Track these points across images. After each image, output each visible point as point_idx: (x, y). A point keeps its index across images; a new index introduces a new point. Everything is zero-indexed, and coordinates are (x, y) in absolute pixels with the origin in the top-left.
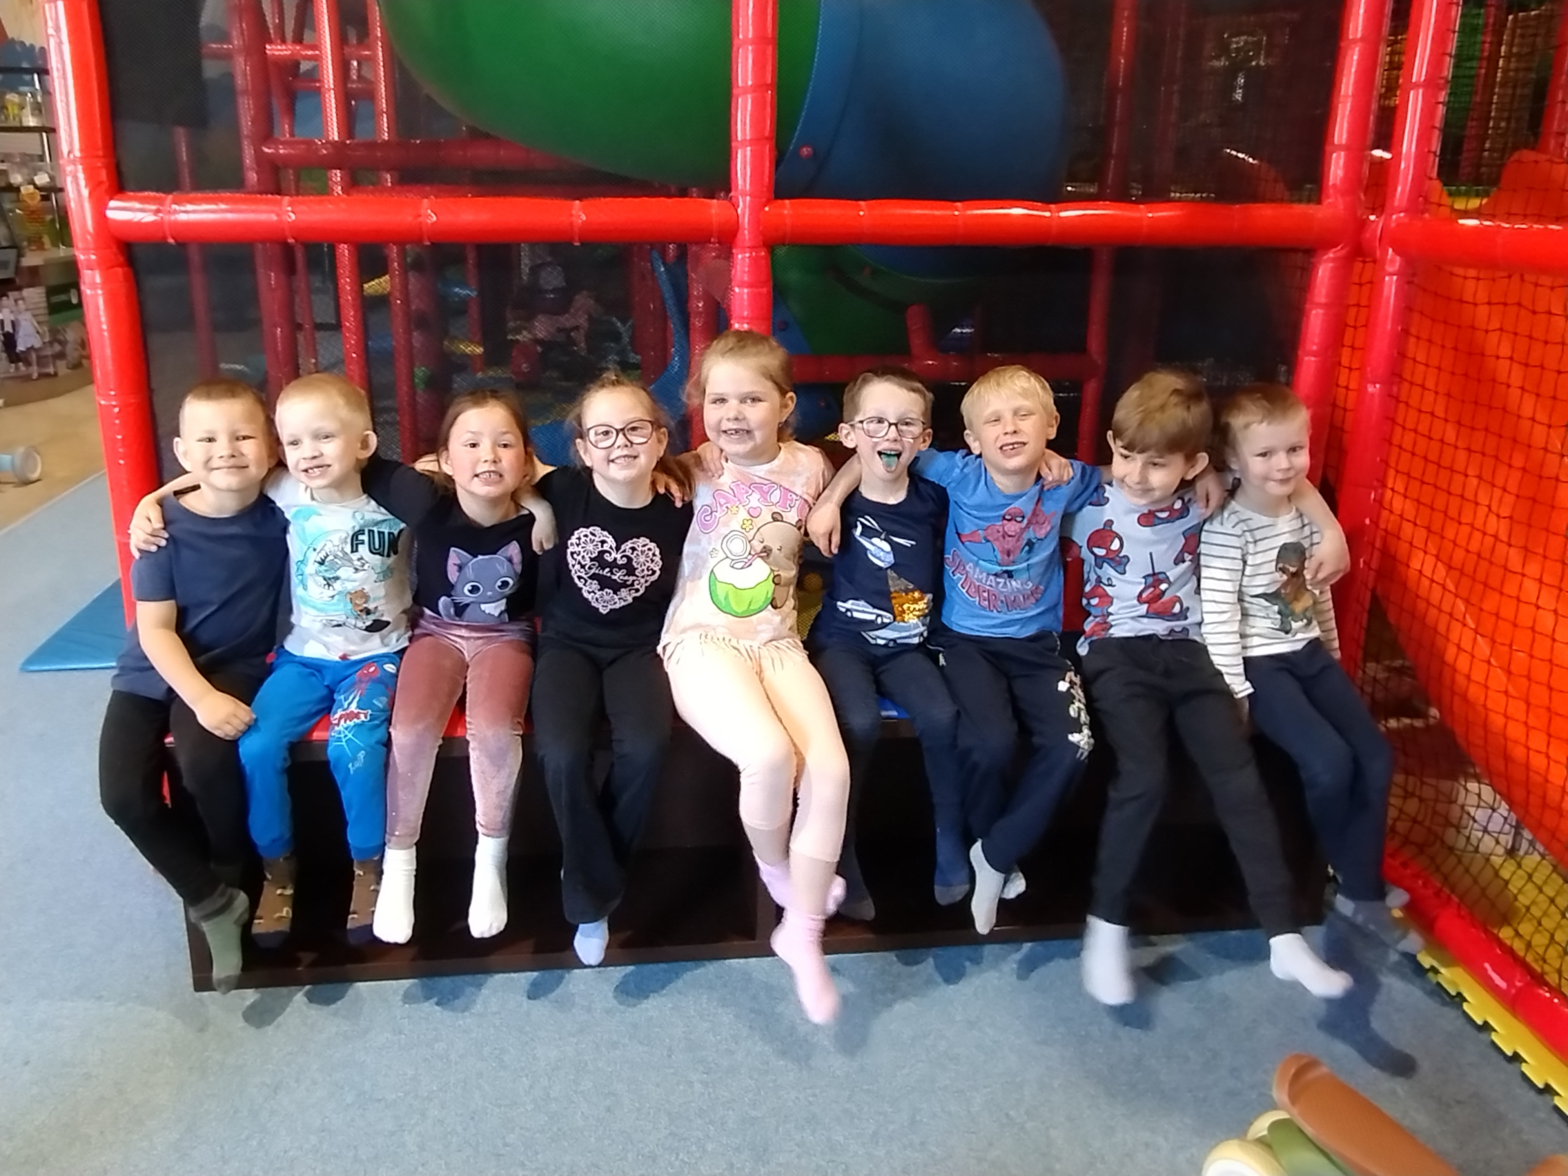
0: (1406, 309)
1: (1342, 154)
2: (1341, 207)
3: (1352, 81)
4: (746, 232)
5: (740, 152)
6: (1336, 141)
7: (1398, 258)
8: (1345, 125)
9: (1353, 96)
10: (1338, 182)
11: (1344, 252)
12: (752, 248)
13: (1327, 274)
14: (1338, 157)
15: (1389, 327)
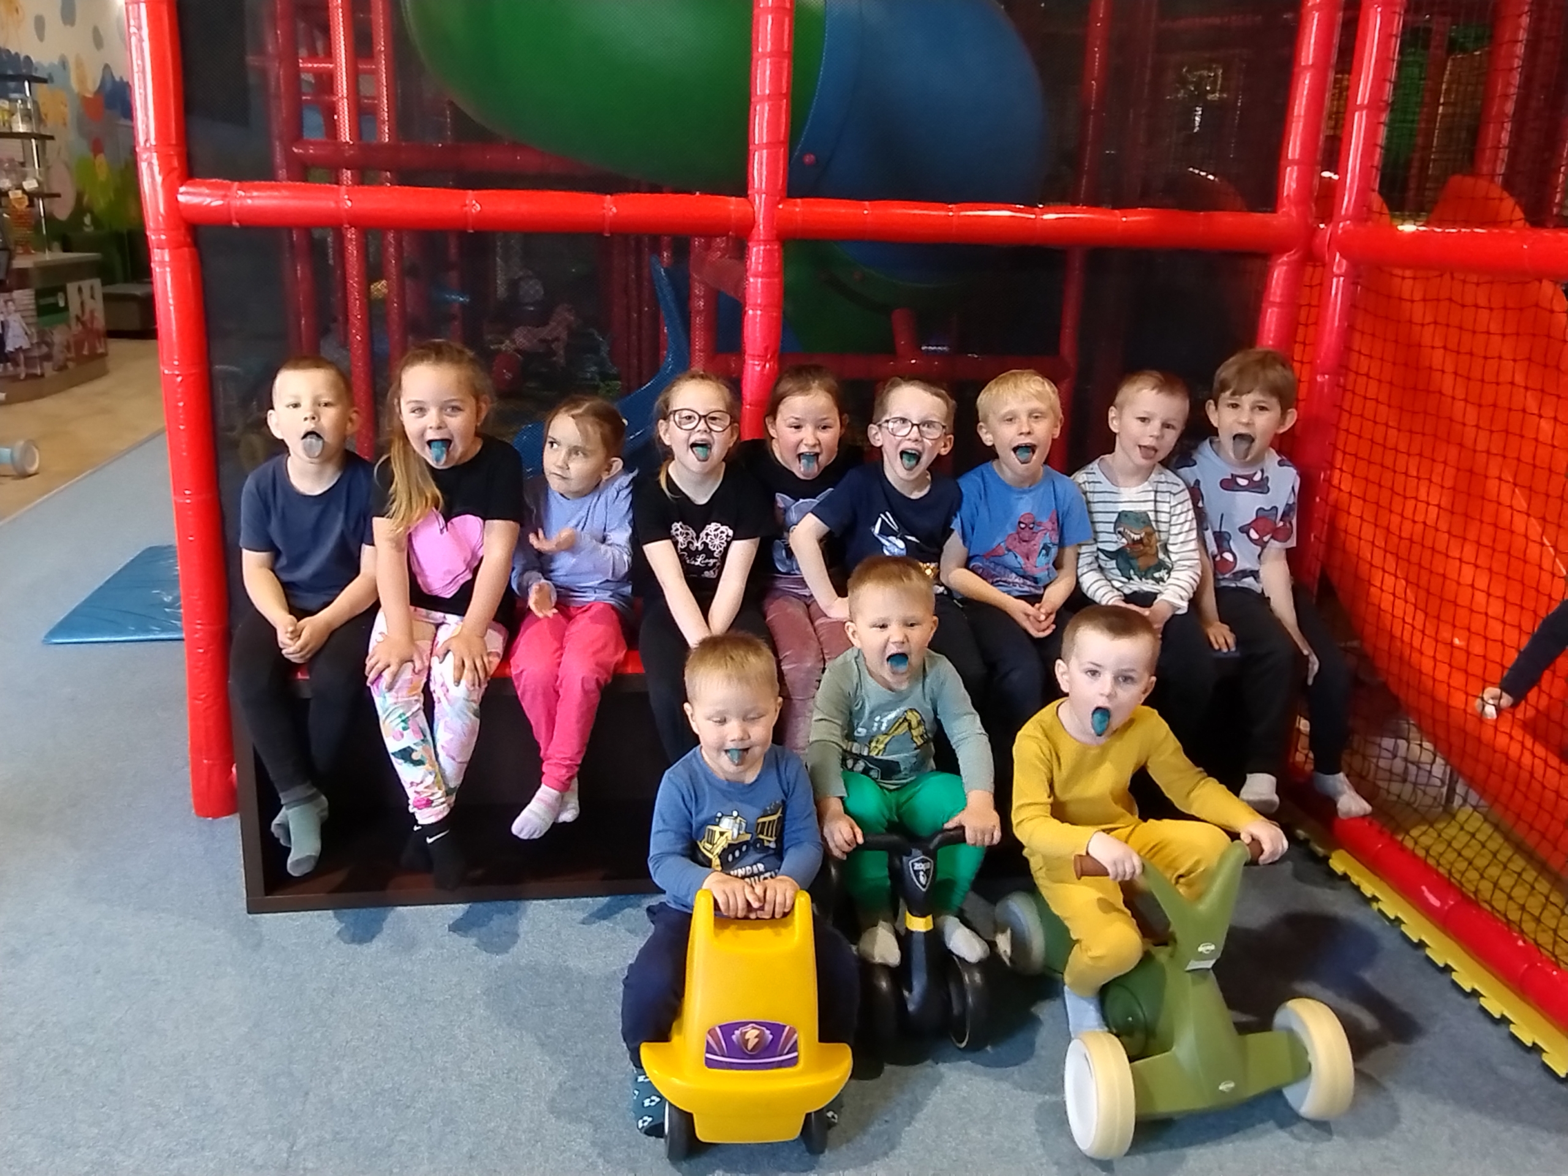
0: (1352, 307)
1: (1296, 168)
2: (1294, 214)
3: (1304, 102)
4: (761, 227)
5: (757, 154)
6: (1290, 156)
7: (1344, 262)
8: (1298, 143)
9: (1306, 115)
10: (1292, 194)
11: (1296, 257)
12: (766, 242)
13: (1282, 275)
14: (1292, 171)
15: (1336, 324)
